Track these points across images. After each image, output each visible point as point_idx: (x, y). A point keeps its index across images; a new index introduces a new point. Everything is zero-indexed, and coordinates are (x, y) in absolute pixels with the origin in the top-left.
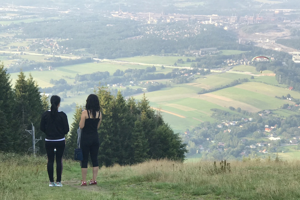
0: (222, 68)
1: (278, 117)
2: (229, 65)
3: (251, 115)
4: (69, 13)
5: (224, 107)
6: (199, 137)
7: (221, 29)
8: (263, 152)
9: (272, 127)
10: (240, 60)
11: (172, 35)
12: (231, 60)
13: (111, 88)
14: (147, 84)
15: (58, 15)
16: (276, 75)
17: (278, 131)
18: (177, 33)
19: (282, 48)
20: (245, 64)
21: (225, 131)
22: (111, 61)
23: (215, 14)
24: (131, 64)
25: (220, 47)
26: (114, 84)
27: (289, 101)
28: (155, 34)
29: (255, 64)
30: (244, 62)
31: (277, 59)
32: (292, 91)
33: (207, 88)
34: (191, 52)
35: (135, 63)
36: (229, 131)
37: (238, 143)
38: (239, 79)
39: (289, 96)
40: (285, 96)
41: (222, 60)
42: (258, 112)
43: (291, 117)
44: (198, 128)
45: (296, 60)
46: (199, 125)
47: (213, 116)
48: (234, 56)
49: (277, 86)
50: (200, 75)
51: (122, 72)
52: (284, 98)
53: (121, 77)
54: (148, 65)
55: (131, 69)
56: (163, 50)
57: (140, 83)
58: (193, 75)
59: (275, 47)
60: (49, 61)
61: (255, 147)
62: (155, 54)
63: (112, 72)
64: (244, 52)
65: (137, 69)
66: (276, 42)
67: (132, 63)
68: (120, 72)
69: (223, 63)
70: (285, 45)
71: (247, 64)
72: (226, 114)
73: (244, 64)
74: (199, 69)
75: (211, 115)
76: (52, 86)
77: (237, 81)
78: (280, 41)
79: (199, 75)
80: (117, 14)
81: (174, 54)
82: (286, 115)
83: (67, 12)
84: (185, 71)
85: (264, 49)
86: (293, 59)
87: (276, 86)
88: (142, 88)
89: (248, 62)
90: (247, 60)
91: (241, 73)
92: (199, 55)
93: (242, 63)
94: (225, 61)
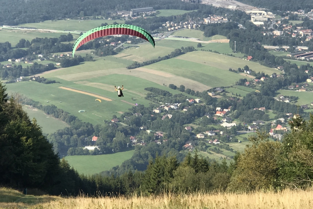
0: (159, 34)
1: (233, 96)
2: (169, 29)
3: (198, 95)
5: (163, 85)
6: (130, 125)
8: (214, 142)
9: (225, 110)
10: (183, 23)
12: (172, 22)
13: (13, 63)
14: (61, 57)
16: (230, 42)
17: (233, 114)
19: (238, 6)
20: (190, 28)
21: (164, 117)
22: (13, 28)
24: (39, 32)
25: (156, 6)
26: (17, 58)
27: (247, 75)
29: (203, 27)
30: (188, 25)
31: (231, 21)
32: (252, 62)
33: (140, 60)
34: (119, 14)
35: (45, 30)
36: (170, 116)
37: (181, 131)
38: (183, 48)
39: (247, 68)
40: (242, 69)
41: (161, 23)
42: (207, 90)
43: (250, 95)
44: (128, 113)
45: (256, 21)
46: (130, 109)
47: (148, 97)
48: (175, 17)
49: (232, 55)
50: (132, 43)
51: (28, 42)
52: (240, 71)
53: (25, 49)
54: (62, 33)
55: (40, 38)
56: (81, 12)
57: (52, 57)
58: (122, 44)
59: (228, 5)
61: (203, 137)
62: (71, 17)
63: (14, 43)
64: (189, 11)
65: (48, 38)
67: (42, 30)
68: (26, 42)
71: (192, 28)
72: (165, 94)
73: (188, 28)
74: (130, 36)
75: (146, 96)
77: (180, 50)
79: (129, 44)
81: (96, 17)
82: (243, 93)
84: (111, 39)
85: (214, 7)
86: (252, 20)
87: (230, 55)
88: (54, 63)
89: (194, 25)
90: (193, 23)
91: (185, 39)
92: (129, 17)
93: (187, 27)
94: (164, 25)
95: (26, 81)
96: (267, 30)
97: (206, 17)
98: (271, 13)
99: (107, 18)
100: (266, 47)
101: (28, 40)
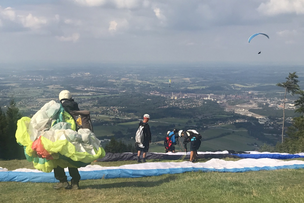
2: (219, 124)
4: (125, 92)
7: (215, 102)
10: (226, 121)
11: (185, 106)
12: (221, 121)
15: (119, 93)
16: (248, 131)
18: (188, 105)
19: (252, 115)
23: (212, 94)
27: (256, 147)
28: (175, 105)
29: (236, 124)
31: (249, 121)
32: (258, 141)
38: (225, 133)
39: (256, 144)
45: (261, 122)
48: (222, 118)
49: (248, 137)
52: (252, 145)
54: (170, 124)
55: (160, 126)
59: (248, 114)
60: (112, 120)
62: (175, 117)
64: (229, 116)
66: (249, 111)
67: (161, 122)
69: (215, 123)
70: (254, 113)
74: (201, 126)
76: (113, 135)
78: (251, 110)
79: (201, 130)
80: (153, 93)
81: (186, 117)
83: (124, 91)
85: (241, 115)
86: (259, 121)
91: (227, 129)
92: (201, 118)
94: (217, 122)
95: (153, 144)
96: (266, 126)
97: (237, 119)
98: (268, 119)
99: (191, 118)
100: (265, 134)
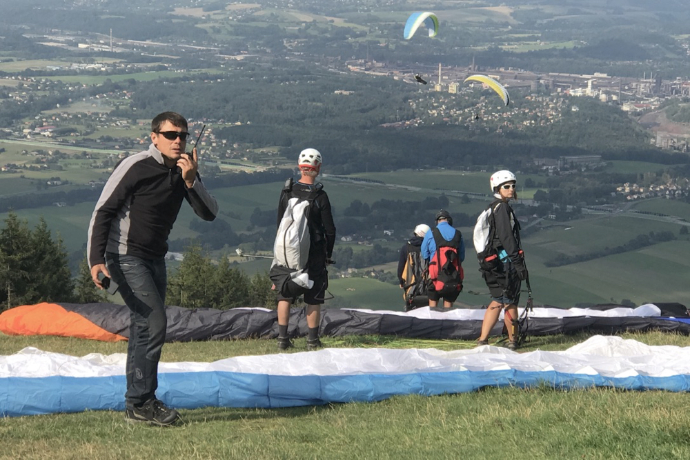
0: (609, 206)
2: (629, 198)
4: (245, 59)
5: (609, 300)
7: (615, 109)
10: (656, 187)
11: (492, 121)
12: (635, 185)
15: (217, 65)
18: (504, 115)
20: (668, 197)
22: (340, 180)
23: (602, 72)
24: (388, 190)
26: (345, 235)
28: (451, 116)
30: (665, 191)
33: (571, 252)
34: (536, 163)
35: (398, 186)
38: (652, 234)
41: (613, 185)
48: (642, 175)
50: (557, 219)
51: (366, 206)
53: (360, 219)
54: (429, 193)
55: (388, 201)
56: (468, 156)
58: (539, 220)
62: (449, 166)
63: (341, 206)
64: (668, 166)
65: (404, 201)
67: (393, 185)
68: (362, 206)
69: (613, 194)
71: (672, 197)
73: (665, 198)
74: (555, 206)
77: (646, 238)
79: (552, 220)
80: (361, 65)
83: (239, 58)
89: (677, 192)
90: (675, 188)
91: (657, 218)
92: (556, 172)
93: (662, 195)
94: (619, 189)
95: (359, 276)
101: (365, 204)
